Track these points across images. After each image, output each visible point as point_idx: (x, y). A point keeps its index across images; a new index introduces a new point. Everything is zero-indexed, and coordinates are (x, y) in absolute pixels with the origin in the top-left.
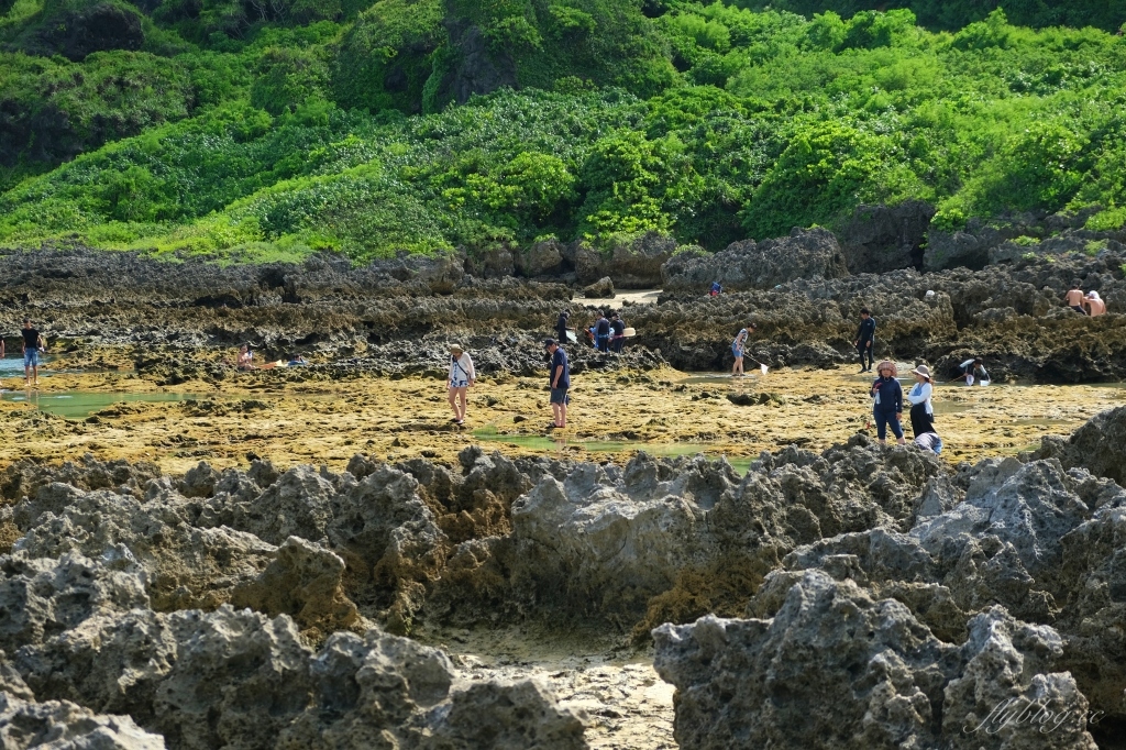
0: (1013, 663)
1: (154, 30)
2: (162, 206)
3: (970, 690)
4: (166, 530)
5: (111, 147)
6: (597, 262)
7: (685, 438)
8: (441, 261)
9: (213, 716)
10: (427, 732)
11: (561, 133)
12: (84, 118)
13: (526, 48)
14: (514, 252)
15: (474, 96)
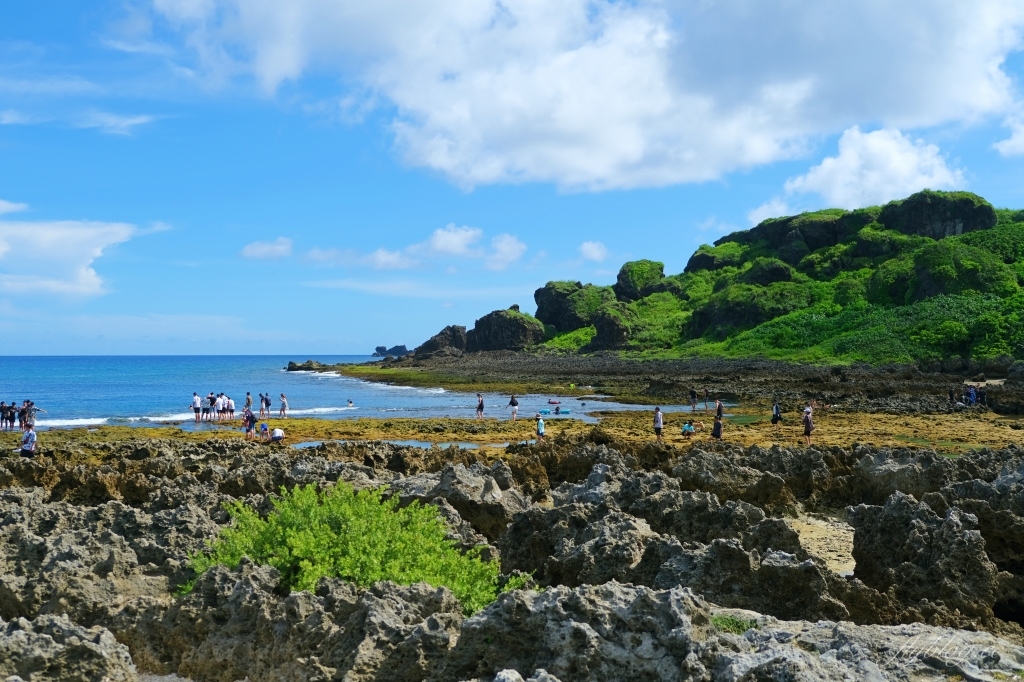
0: (958, 526)
1: (796, 273)
2: (795, 342)
3: (942, 534)
4: (725, 467)
5: (776, 319)
6: (978, 366)
7: (983, 442)
8: (909, 366)
9: (691, 524)
10: (751, 534)
11: (964, 313)
12: (766, 308)
13: (950, 278)
14: (941, 362)
15: (927, 298)
